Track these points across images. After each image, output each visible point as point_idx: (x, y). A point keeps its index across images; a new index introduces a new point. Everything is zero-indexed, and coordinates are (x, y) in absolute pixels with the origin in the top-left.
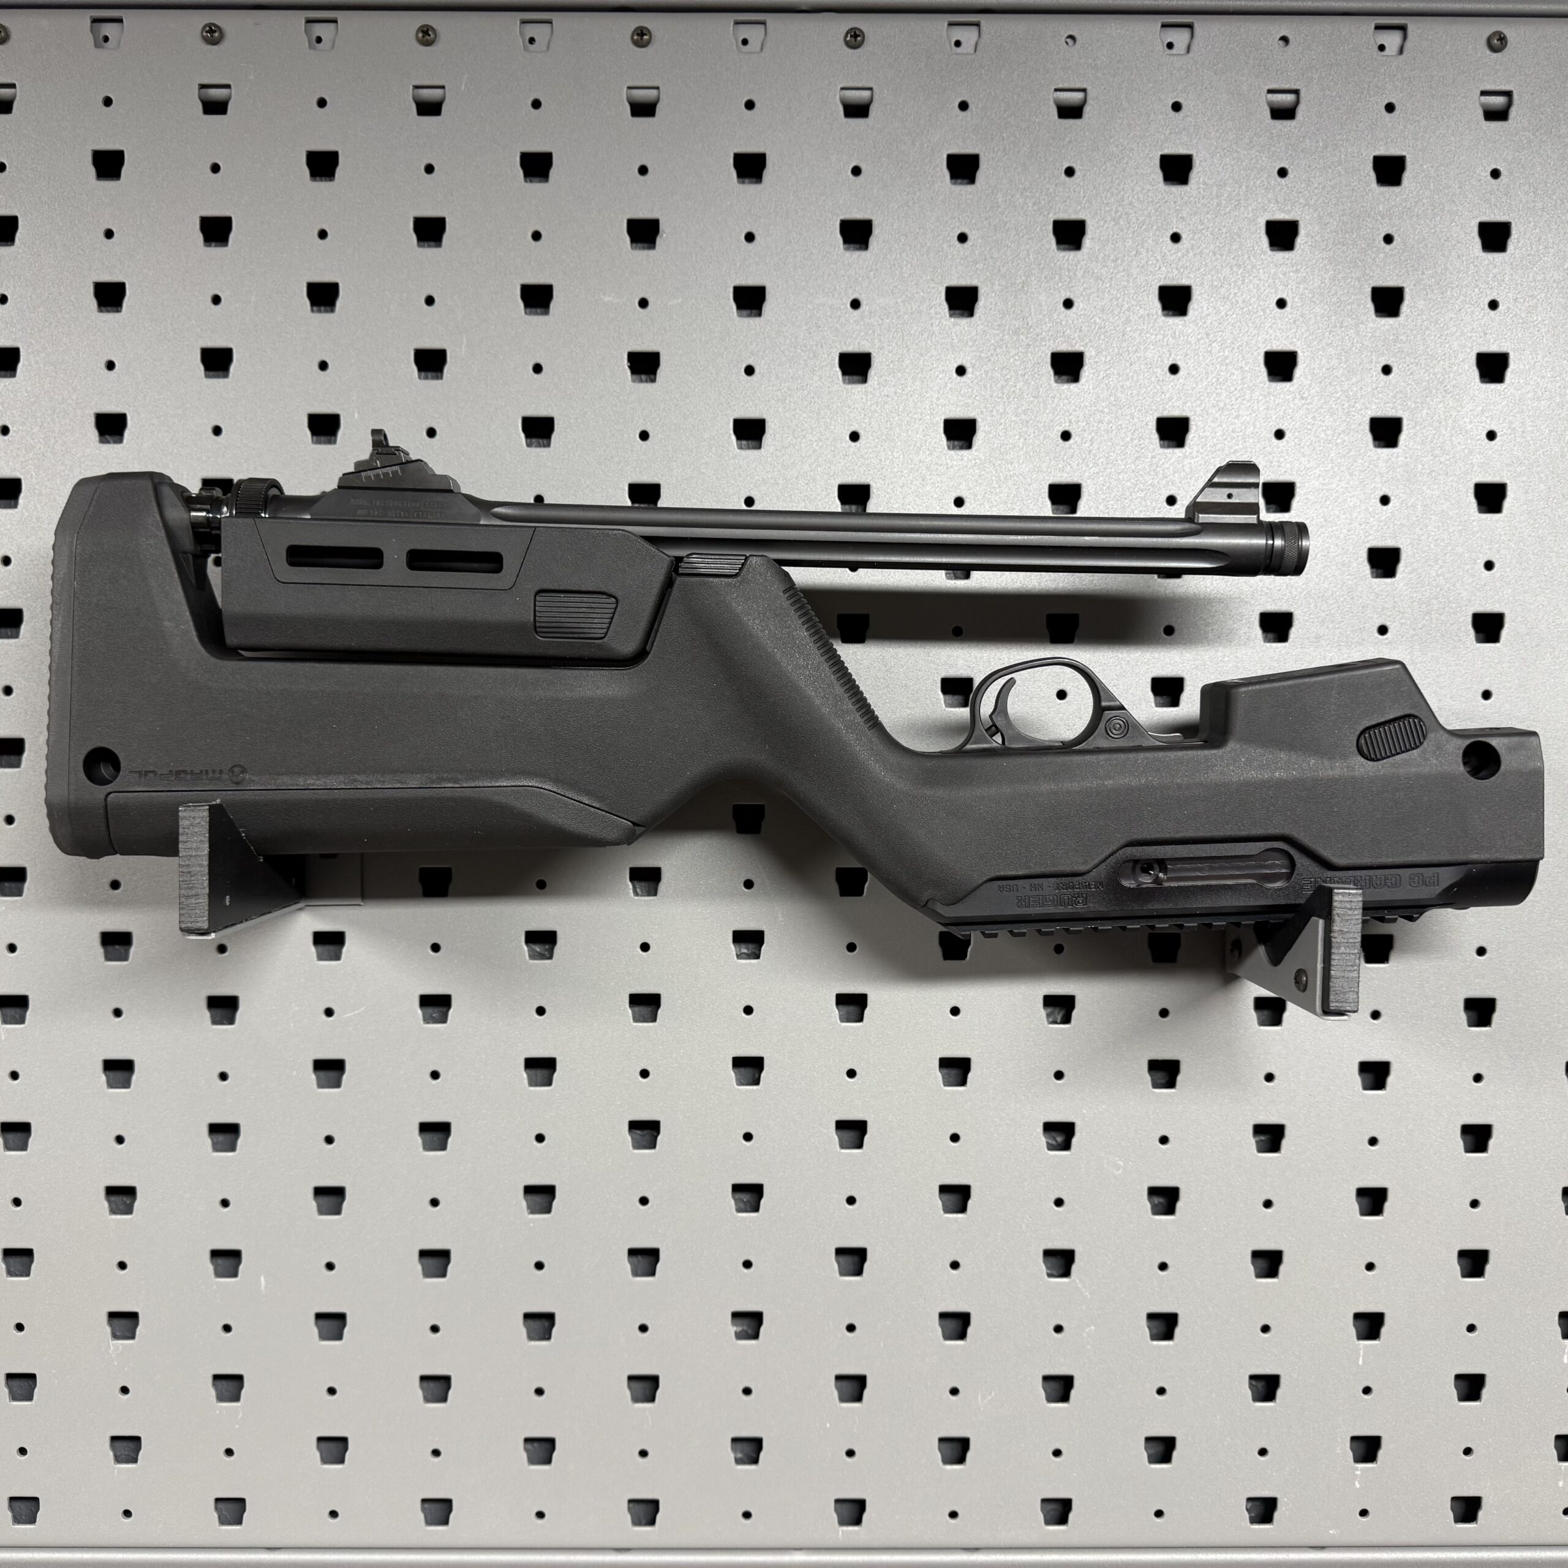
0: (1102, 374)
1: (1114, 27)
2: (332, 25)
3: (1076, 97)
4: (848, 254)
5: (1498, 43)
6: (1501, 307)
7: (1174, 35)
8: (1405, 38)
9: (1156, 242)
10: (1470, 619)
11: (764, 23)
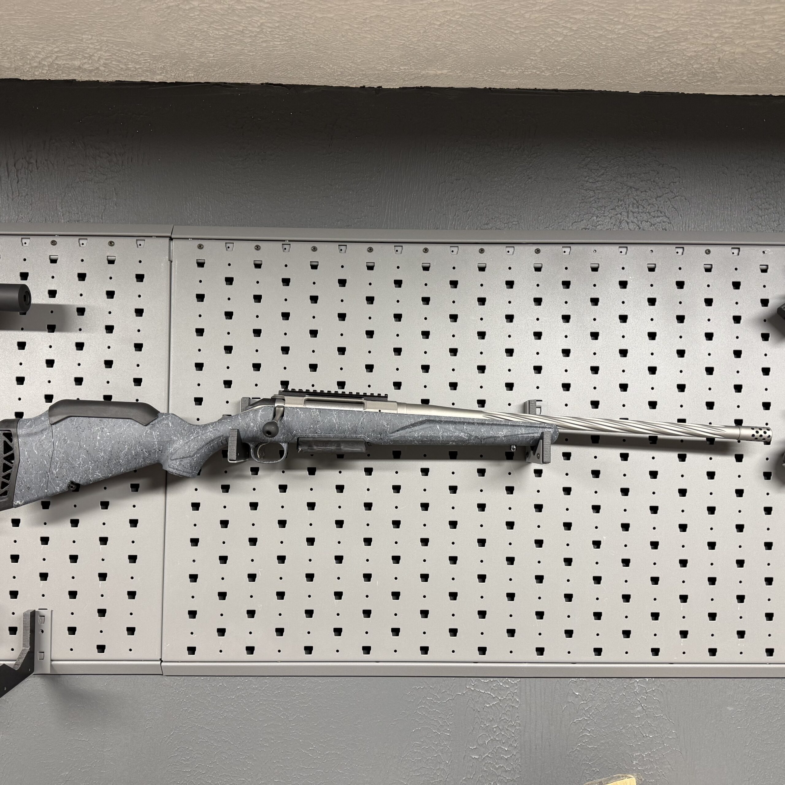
0: (604, 338)
1: (606, 247)
2: (401, 247)
3: (596, 266)
4: (536, 306)
5: (708, 252)
6: (711, 321)
7: (621, 250)
8: (684, 250)
9: (618, 304)
10: (705, 403)
11: (514, 247)
